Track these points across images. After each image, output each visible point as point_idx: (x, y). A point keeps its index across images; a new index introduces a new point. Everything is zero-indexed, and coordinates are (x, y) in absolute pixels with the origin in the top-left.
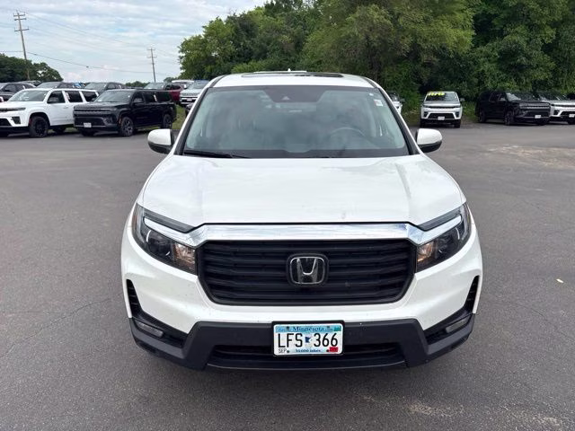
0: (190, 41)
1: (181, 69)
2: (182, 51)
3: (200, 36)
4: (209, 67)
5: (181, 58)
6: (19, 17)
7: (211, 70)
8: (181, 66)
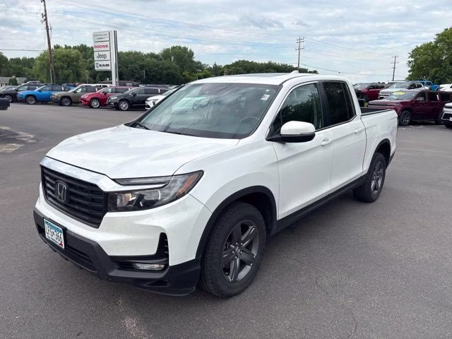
0: (421, 48)
1: (409, 71)
2: (412, 56)
3: (431, 43)
4: (434, 69)
5: (410, 62)
6: (300, 41)
7: (436, 72)
8: (410, 69)
